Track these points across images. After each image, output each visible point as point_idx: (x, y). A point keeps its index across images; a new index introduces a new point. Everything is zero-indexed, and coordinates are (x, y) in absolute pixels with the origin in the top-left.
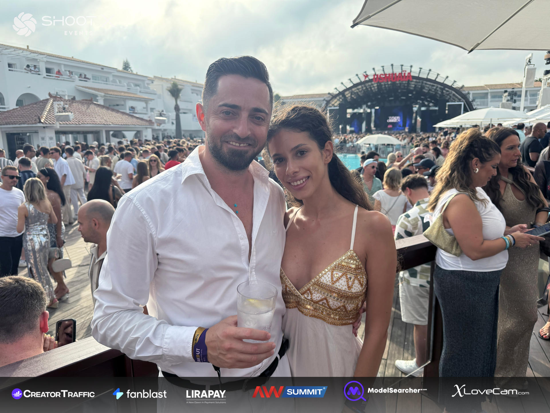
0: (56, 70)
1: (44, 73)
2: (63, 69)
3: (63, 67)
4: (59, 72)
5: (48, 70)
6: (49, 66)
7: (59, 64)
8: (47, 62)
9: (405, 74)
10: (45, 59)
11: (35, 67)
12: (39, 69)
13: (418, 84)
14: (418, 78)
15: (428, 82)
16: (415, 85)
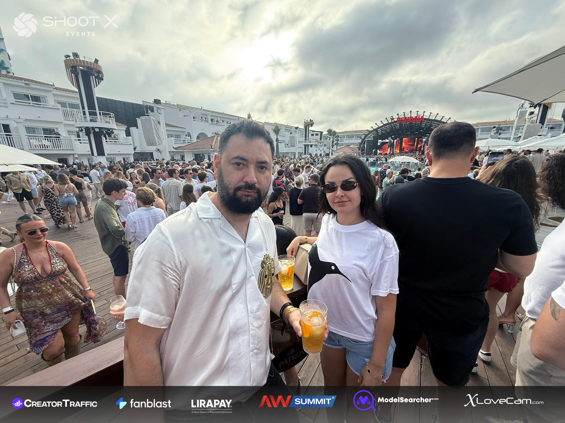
0: (216, 120)
1: (210, 122)
2: (219, 120)
3: (219, 117)
4: (217, 121)
5: (212, 120)
6: (212, 118)
7: (217, 117)
8: (212, 116)
9: (419, 117)
10: (211, 114)
11: (206, 118)
12: (207, 119)
13: (428, 123)
14: (428, 119)
15: (435, 122)
16: (426, 124)
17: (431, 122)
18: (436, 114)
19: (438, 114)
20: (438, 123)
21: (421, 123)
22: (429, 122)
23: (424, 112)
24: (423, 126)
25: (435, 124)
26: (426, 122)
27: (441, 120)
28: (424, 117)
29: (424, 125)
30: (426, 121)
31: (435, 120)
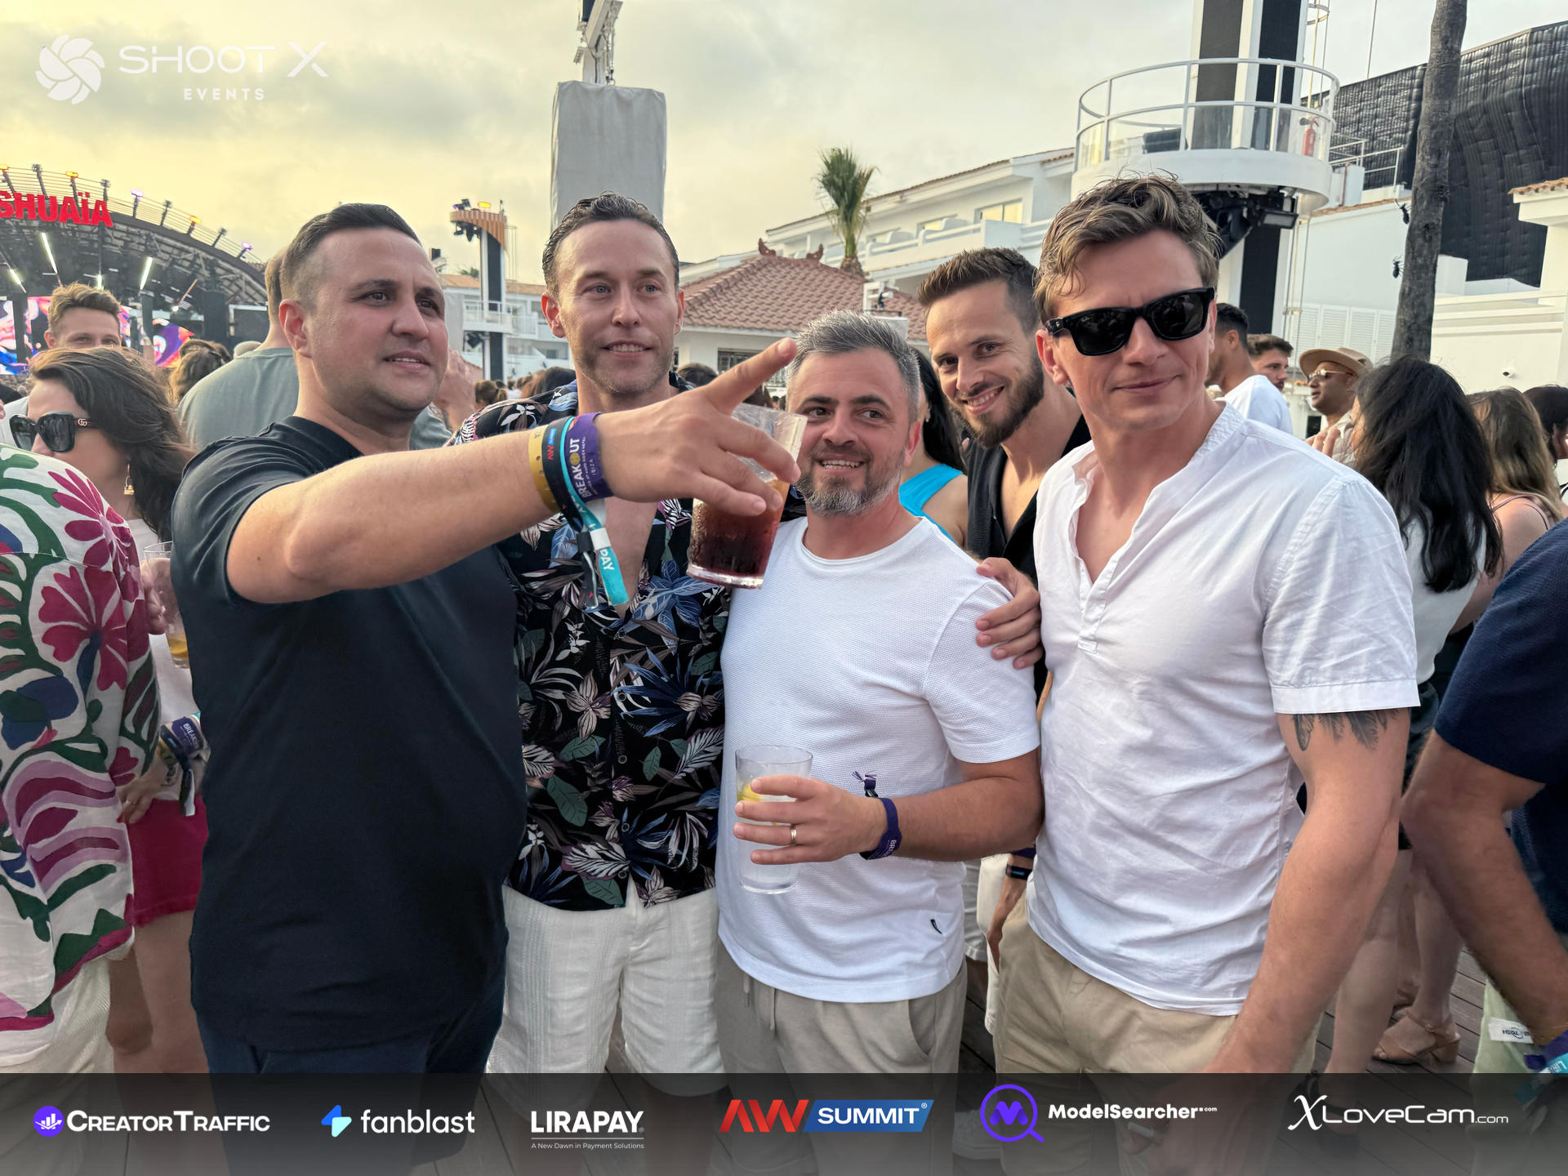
9: (85, 202)
13: (137, 240)
14: (132, 221)
15: (166, 240)
16: (125, 241)
17: (149, 238)
18: (163, 201)
19: (168, 204)
20: (179, 245)
21: (103, 237)
22: (140, 236)
23: (105, 184)
24: (116, 250)
25: (169, 249)
26: (128, 232)
27: (191, 230)
28: (111, 207)
29: (121, 243)
30: (124, 228)
31: (162, 230)
